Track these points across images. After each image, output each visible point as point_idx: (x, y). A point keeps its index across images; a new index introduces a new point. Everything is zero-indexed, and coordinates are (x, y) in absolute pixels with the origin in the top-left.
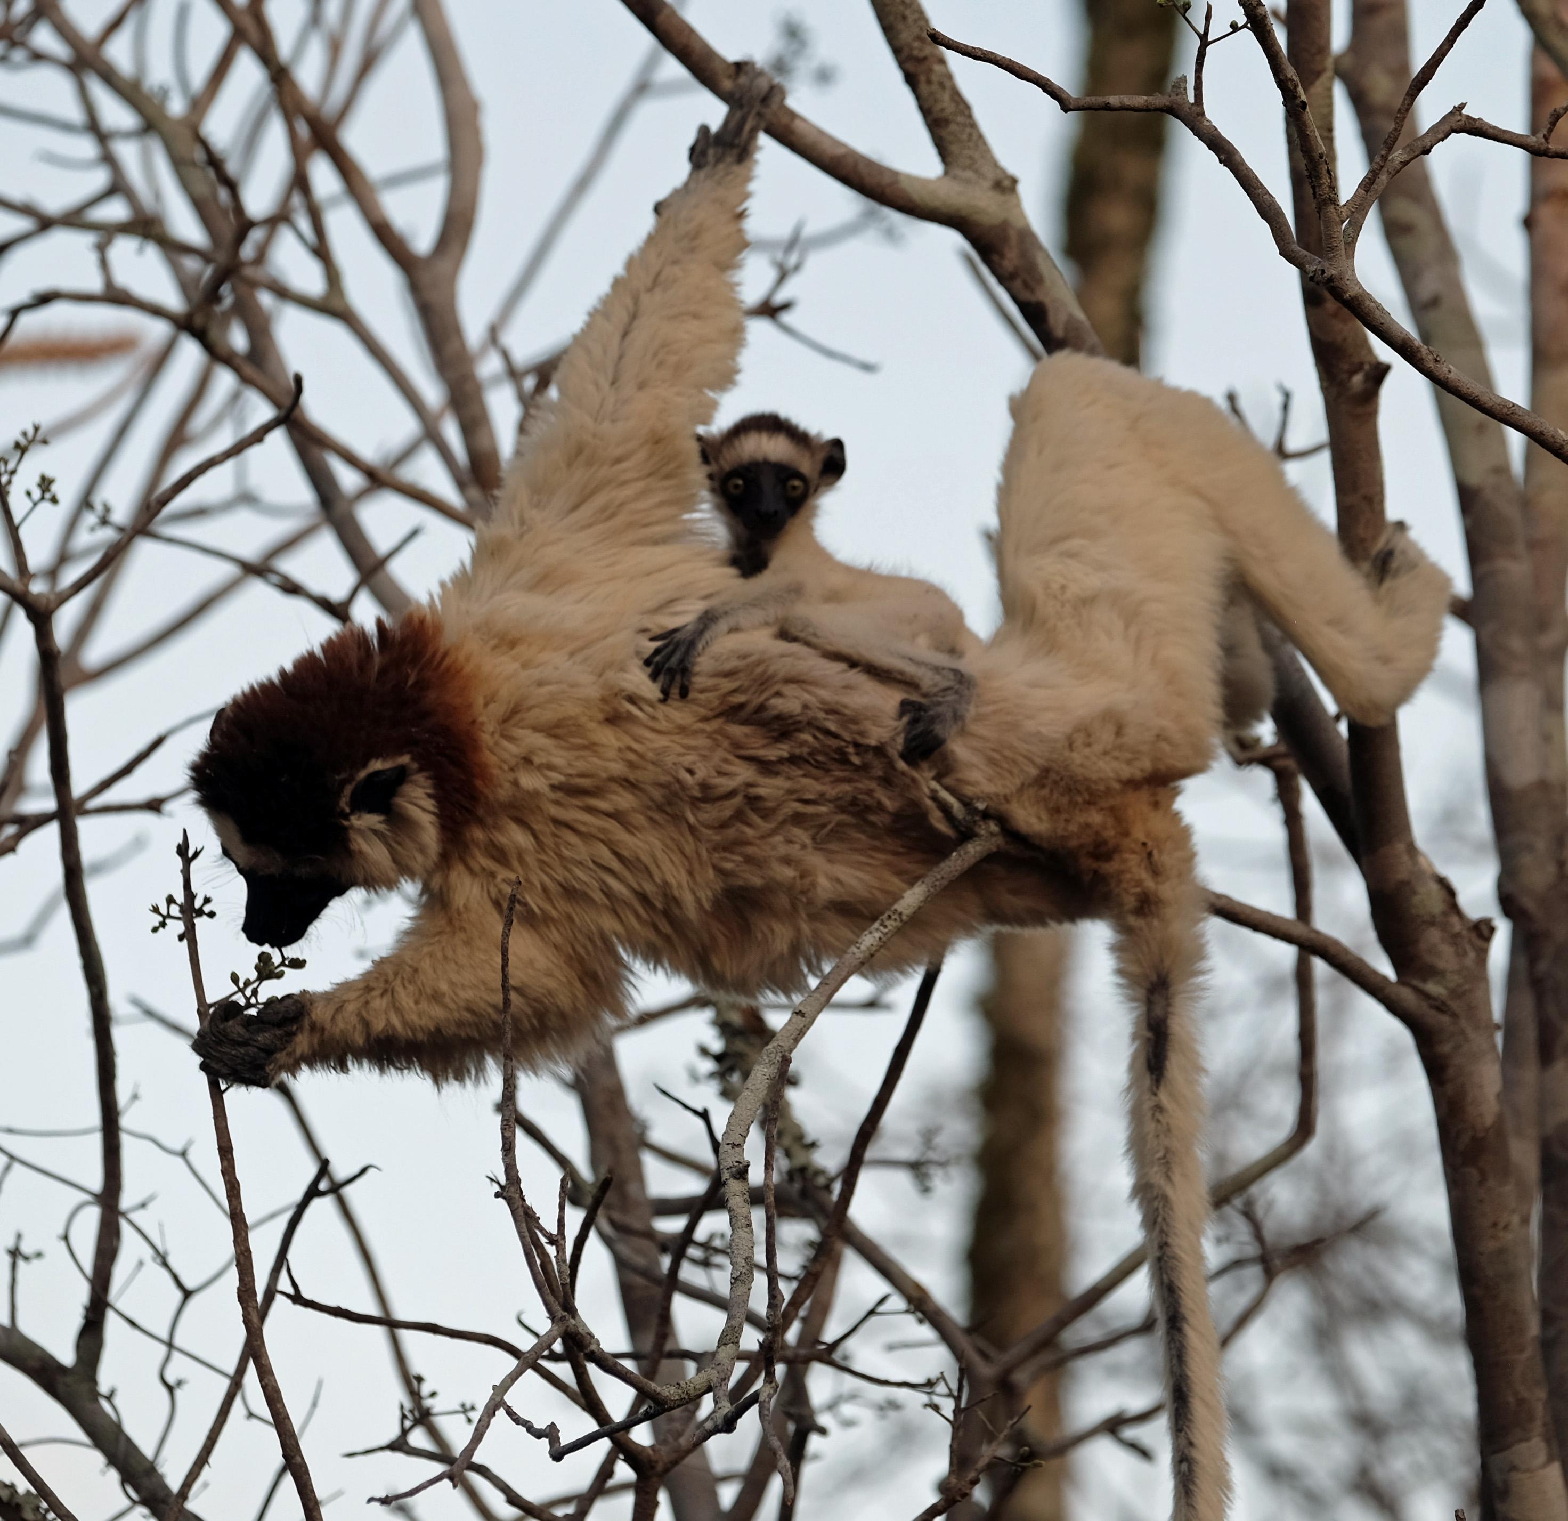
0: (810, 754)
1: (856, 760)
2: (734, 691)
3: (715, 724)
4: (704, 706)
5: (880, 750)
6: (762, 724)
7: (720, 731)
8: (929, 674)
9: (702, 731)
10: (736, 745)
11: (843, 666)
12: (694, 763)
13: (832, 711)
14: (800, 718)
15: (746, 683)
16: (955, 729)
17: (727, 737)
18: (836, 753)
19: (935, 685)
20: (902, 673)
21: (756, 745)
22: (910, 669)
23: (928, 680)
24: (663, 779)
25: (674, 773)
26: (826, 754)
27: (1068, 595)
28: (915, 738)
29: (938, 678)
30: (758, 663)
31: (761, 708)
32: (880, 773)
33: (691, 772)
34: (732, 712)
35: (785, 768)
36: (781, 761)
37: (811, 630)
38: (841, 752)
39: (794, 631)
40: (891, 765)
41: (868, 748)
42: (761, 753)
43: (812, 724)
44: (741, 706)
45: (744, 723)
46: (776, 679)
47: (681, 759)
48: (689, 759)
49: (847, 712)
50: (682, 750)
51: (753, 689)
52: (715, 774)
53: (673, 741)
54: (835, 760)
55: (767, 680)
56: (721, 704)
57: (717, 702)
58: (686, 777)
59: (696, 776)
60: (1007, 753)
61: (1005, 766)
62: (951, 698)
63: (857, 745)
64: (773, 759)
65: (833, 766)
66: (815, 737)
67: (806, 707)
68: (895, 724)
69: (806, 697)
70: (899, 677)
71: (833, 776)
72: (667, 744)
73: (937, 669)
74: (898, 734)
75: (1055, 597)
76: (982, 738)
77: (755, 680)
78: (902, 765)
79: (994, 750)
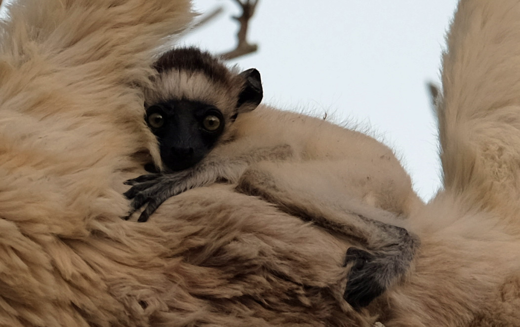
0: (262, 295)
1: (306, 301)
2: (196, 234)
3: (174, 262)
4: (165, 244)
5: (327, 293)
6: (220, 266)
7: (177, 270)
8: (377, 231)
9: (160, 266)
10: (193, 284)
11: (297, 220)
12: (148, 296)
13: (286, 257)
14: (256, 262)
15: (207, 228)
16: (395, 279)
17: (184, 275)
18: (287, 294)
19: (382, 241)
20: (352, 228)
21: (211, 285)
22: (359, 225)
23: (375, 235)
24: (116, 306)
25: (127, 304)
26: (277, 295)
27: (505, 156)
28: (356, 283)
29: (384, 235)
30: (220, 210)
31: (219, 251)
32: (328, 315)
33: (144, 304)
34: (191, 254)
35: (236, 308)
36: (234, 300)
37: (272, 184)
38: (292, 294)
39: (256, 184)
40: (337, 306)
41: (317, 289)
42: (216, 291)
43: (266, 268)
44: (201, 248)
45: (203, 264)
46: (235, 226)
47: (135, 292)
48: (143, 292)
49: (299, 259)
50: (137, 283)
51: (213, 233)
52: (167, 308)
53: (130, 274)
54: (286, 301)
55: (227, 226)
56: (181, 244)
57: (178, 242)
58: (139, 308)
59: (148, 309)
60: (444, 300)
61: (443, 312)
62: (394, 252)
63: (307, 288)
64: (227, 296)
65: (284, 307)
66: (268, 279)
67: (261, 253)
68: (341, 270)
69: (263, 244)
70: (349, 232)
71: (284, 316)
72: (123, 275)
73: (384, 227)
74: (342, 280)
75: (493, 158)
76: (421, 286)
77: (215, 225)
78: (347, 307)
79: (431, 297)
